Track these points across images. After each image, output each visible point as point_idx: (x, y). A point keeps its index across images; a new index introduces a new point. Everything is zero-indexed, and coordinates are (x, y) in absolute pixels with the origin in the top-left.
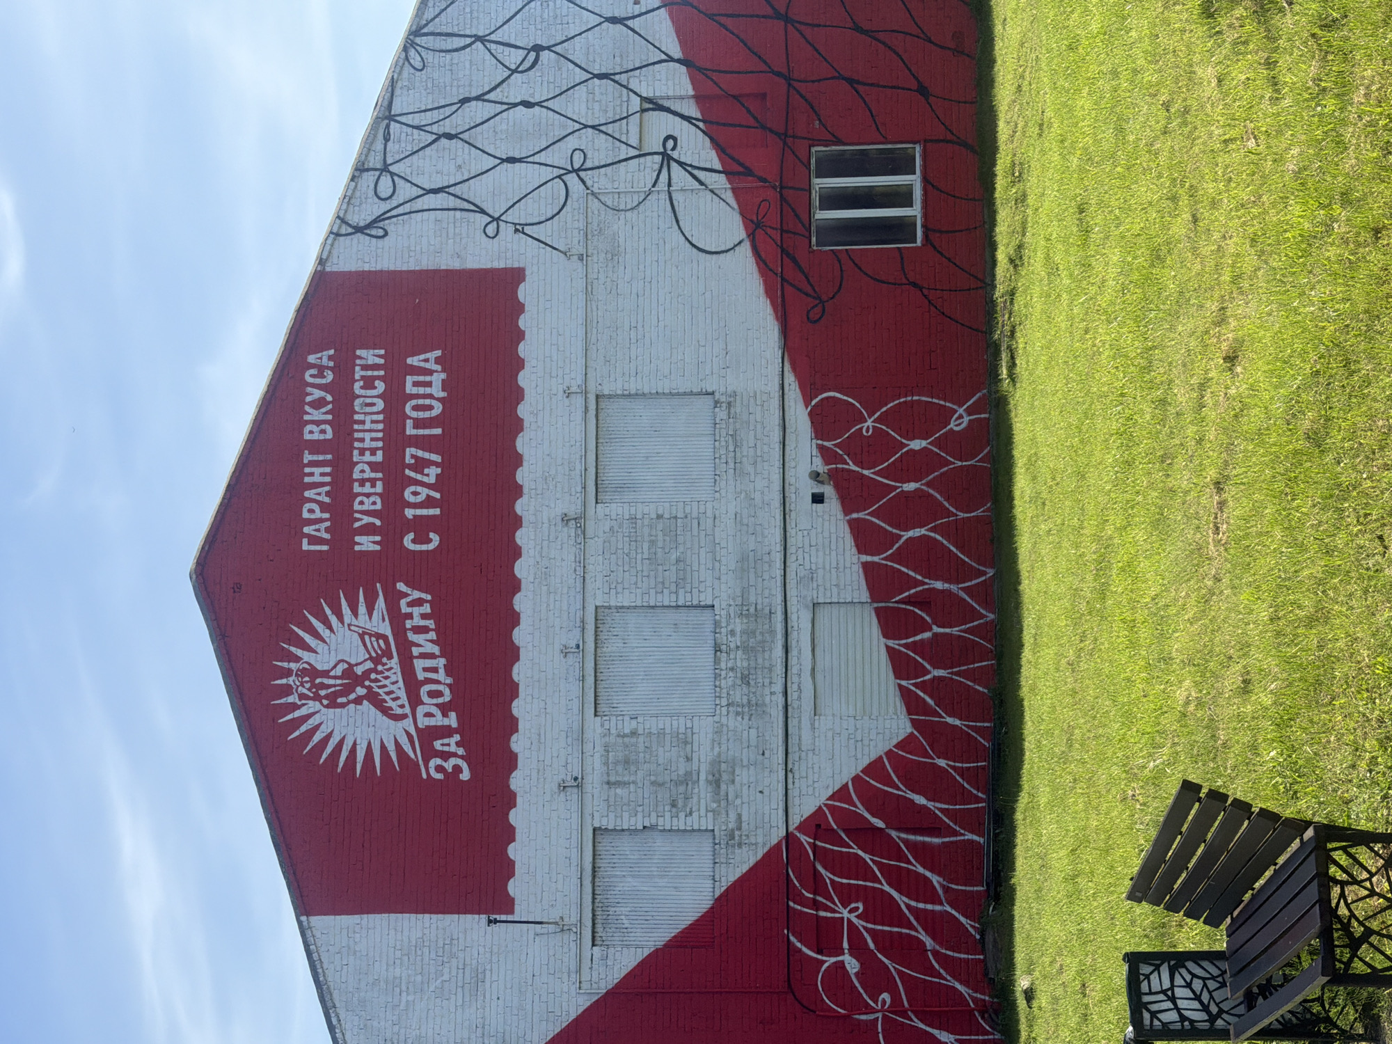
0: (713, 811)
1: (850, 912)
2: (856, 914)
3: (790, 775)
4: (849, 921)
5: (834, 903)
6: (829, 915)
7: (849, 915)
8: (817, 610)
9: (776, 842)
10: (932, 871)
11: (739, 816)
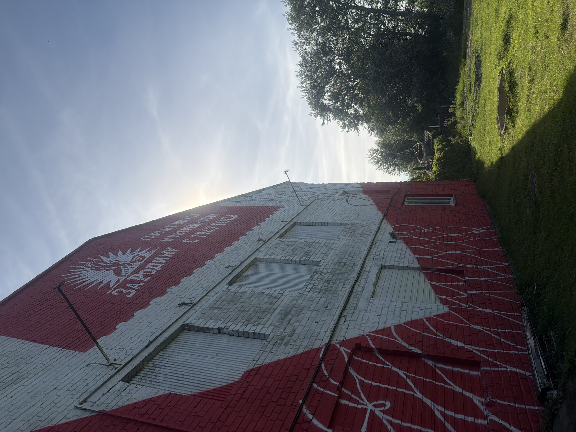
0: (275, 326)
1: (375, 406)
2: (382, 409)
3: (343, 319)
4: (372, 412)
5: (360, 397)
6: (351, 404)
7: (373, 409)
8: (383, 270)
9: (318, 347)
10: (473, 392)
11: (294, 331)
